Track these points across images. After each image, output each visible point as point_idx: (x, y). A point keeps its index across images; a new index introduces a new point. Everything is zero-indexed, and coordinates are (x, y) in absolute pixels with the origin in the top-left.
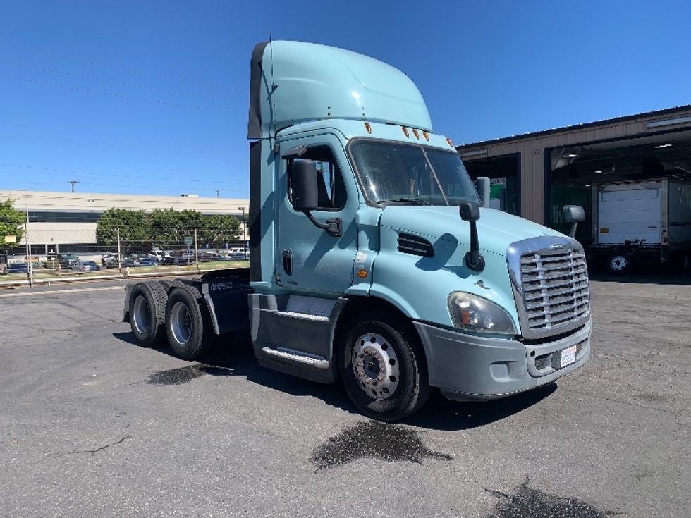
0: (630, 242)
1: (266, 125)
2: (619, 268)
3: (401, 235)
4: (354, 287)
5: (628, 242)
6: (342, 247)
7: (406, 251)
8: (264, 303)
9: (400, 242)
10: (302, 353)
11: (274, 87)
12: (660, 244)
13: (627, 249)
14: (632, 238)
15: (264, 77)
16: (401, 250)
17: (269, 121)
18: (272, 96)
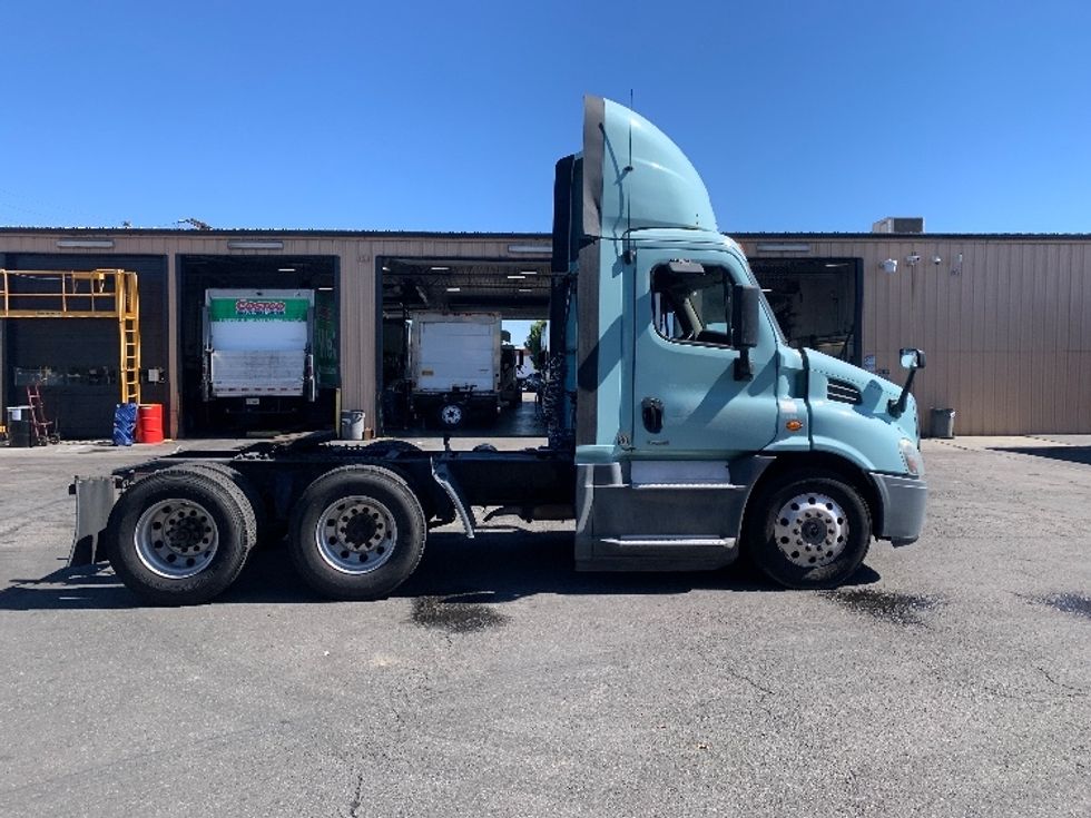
0: (458, 388)
1: (610, 219)
2: (453, 420)
3: (831, 380)
4: (781, 443)
5: (456, 389)
6: (753, 393)
7: (837, 399)
8: (603, 474)
9: (830, 389)
10: (665, 536)
11: (629, 169)
12: (492, 392)
13: (455, 396)
14: (460, 383)
15: (611, 150)
16: (830, 397)
17: (618, 214)
18: (623, 181)
